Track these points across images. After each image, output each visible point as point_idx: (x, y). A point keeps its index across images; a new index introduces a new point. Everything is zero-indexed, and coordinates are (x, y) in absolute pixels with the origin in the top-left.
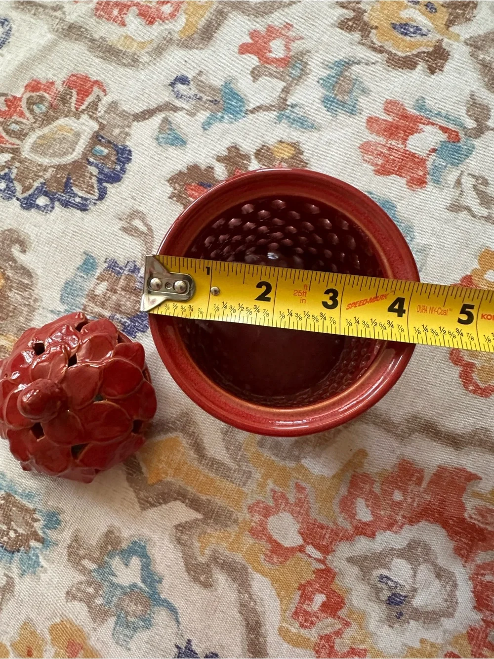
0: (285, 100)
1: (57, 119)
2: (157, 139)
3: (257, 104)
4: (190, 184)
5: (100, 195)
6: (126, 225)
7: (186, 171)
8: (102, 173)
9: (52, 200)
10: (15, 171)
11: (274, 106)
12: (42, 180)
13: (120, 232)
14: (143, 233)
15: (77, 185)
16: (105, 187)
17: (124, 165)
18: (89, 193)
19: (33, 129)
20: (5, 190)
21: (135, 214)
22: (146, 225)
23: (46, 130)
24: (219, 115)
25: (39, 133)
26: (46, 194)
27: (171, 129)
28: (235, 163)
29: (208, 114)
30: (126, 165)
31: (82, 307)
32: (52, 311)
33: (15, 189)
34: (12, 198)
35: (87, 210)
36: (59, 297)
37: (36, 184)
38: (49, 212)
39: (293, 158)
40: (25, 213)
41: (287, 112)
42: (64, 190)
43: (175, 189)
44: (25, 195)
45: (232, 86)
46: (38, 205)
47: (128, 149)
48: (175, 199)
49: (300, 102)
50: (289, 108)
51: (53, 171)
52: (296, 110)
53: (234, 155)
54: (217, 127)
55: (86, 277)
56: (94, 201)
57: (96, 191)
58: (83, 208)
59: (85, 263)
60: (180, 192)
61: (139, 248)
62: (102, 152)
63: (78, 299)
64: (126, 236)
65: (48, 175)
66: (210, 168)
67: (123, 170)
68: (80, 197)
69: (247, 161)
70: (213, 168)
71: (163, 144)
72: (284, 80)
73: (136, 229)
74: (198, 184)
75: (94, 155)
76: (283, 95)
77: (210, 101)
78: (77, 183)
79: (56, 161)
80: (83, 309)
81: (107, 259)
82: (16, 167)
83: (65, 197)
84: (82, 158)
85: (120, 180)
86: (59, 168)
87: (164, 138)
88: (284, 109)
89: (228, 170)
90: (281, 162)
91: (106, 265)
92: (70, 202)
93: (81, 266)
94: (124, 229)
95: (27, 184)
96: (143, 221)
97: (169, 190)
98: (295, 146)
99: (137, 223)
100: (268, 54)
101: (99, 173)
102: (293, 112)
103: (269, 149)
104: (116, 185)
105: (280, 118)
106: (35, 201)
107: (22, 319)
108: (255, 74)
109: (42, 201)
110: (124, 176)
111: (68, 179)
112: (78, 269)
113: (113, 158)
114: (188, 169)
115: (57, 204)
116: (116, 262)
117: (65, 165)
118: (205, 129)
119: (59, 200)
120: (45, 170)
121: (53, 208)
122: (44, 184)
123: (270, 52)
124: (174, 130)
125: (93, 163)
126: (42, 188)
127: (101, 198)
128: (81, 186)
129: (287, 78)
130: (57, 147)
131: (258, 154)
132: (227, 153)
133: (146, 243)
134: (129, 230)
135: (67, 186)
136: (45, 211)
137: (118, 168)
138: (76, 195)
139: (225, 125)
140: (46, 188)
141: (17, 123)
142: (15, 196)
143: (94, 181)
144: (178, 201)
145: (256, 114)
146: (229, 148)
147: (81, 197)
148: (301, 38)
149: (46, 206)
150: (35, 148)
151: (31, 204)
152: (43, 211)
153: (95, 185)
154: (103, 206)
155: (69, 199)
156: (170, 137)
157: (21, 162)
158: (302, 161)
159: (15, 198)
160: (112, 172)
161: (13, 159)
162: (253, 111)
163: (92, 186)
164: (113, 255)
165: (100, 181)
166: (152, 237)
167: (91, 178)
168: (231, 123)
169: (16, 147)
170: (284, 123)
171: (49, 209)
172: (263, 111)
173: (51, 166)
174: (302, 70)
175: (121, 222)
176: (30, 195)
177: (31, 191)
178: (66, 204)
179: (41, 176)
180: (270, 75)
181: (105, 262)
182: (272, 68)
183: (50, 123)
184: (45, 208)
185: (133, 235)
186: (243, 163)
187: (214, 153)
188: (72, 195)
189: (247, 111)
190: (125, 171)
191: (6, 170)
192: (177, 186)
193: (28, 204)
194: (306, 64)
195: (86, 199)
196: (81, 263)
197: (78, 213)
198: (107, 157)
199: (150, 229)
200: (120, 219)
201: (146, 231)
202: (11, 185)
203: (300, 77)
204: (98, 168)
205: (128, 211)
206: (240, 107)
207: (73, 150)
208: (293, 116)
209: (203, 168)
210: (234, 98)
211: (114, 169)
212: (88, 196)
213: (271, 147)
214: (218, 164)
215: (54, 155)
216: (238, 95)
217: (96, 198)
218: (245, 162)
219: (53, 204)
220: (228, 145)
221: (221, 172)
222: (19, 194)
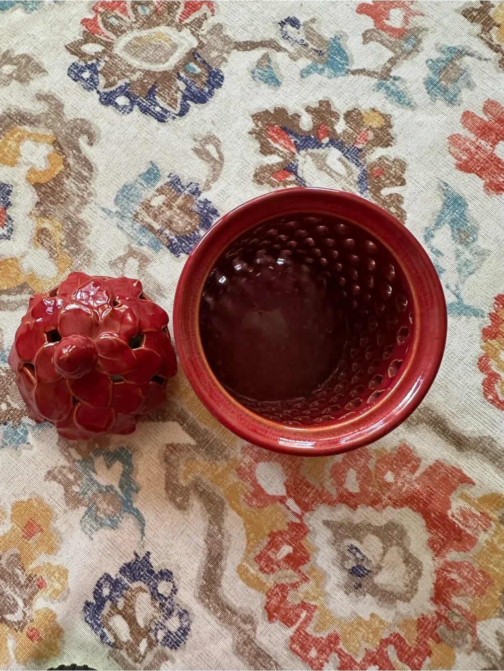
0: (390, 70)
1: (158, 25)
2: (253, 73)
3: (360, 67)
4: (273, 126)
5: (181, 111)
6: (200, 147)
7: (272, 112)
8: (189, 91)
9: (132, 103)
10: (103, 64)
11: (377, 73)
12: (127, 81)
13: (191, 153)
14: (213, 159)
15: (161, 95)
16: (188, 104)
17: (213, 89)
18: (171, 106)
19: (132, 29)
20: (88, 79)
21: (210, 139)
22: (219, 152)
23: (144, 33)
24: (320, 66)
25: (136, 33)
26: (128, 95)
27: (269, 67)
28: (322, 118)
29: (310, 62)
30: (215, 89)
31: (135, 213)
32: (103, 209)
33: (98, 82)
34: (92, 90)
35: (164, 122)
36: (114, 197)
37: (121, 83)
38: (126, 113)
39: (381, 129)
40: (103, 108)
41: (388, 83)
42: (147, 97)
43: (257, 126)
44: (106, 90)
45: (341, 42)
46: (116, 104)
47: (221, 74)
48: (254, 135)
49: (403, 76)
50: (391, 80)
51: (141, 75)
52: (397, 83)
53: (324, 109)
54: (315, 77)
55: (145, 185)
56: (173, 115)
57: (179, 106)
58: (161, 118)
59: (148, 172)
60: (261, 130)
61: (206, 172)
62: (194, 70)
63: (133, 204)
64: (195, 157)
65: (135, 77)
66: (297, 116)
67: (211, 93)
68: (161, 107)
69: (335, 119)
70: (299, 116)
71: (257, 79)
72: (394, 51)
73: (208, 154)
74: (281, 128)
75: (186, 71)
76: (388, 65)
77: (315, 50)
78: (161, 93)
79: (146, 66)
80: (135, 216)
81: (171, 174)
82: (105, 61)
83: (146, 103)
84: (174, 71)
85: (206, 102)
86: (148, 73)
87: (260, 74)
88: (385, 79)
89: (314, 123)
90: (368, 130)
91: (169, 180)
92: (150, 110)
93: (144, 174)
94: (196, 151)
95: (111, 80)
96: (217, 148)
97: (251, 125)
98: (387, 118)
99: (211, 148)
100: (385, 21)
101: (186, 89)
102: (393, 84)
103: (360, 114)
104: (199, 105)
105: (379, 87)
106: (115, 99)
107: (71, 208)
108: (367, 37)
109: (122, 100)
110: (210, 99)
111: (154, 87)
112: (140, 176)
113: (204, 79)
114: (275, 110)
115: (136, 107)
116: (179, 180)
117: (155, 73)
118: (302, 77)
119: (139, 104)
120: (133, 72)
121: (131, 110)
122: (129, 85)
123: (388, 19)
124: (272, 69)
125: (182, 78)
126: (125, 89)
127: (182, 114)
128: (164, 97)
129: (397, 50)
130: (151, 53)
131: (348, 115)
132: (318, 106)
133: (214, 170)
134: (200, 153)
135: (151, 93)
136: (122, 111)
137: (207, 90)
138: (157, 104)
139: (323, 78)
140: (129, 89)
141: (117, 17)
142: (96, 89)
143: (179, 95)
144: (256, 138)
145: (357, 76)
146: (321, 101)
147: (162, 108)
148: (422, 15)
149: (125, 106)
150: (128, 48)
151: (110, 101)
152: (120, 111)
153: (179, 101)
154: (180, 122)
155: (149, 106)
156: (266, 74)
157: (110, 57)
158: (389, 134)
159: (95, 90)
160: (200, 93)
161: (104, 52)
162: (354, 73)
163: (176, 100)
164: (178, 172)
165: (185, 97)
166: (222, 165)
167: (176, 92)
168: (329, 78)
169: (110, 41)
170: (382, 93)
171: (127, 110)
172: (365, 75)
173: (139, 70)
174: (414, 46)
175: (194, 142)
176: (111, 92)
177: (112, 89)
178: (145, 110)
179: (127, 77)
180: (382, 42)
181: (168, 177)
182: (385, 35)
183: (150, 28)
184: (123, 109)
185: (203, 159)
186: (330, 120)
187: (304, 102)
188: (154, 104)
189: (349, 70)
190: (212, 95)
191: (94, 61)
192: (259, 123)
193: (108, 100)
194: (420, 41)
195: (166, 111)
196: (145, 171)
197: (154, 122)
198: (198, 76)
199: (221, 157)
200: (195, 140)
201: (217, 159)
202: (96, 76)
203: (410, 53)
204: (186, 84)
205: (204, 134)
206: (343, 65)
207: (167, 60)
208: (393, 88)
209: (290, 114)
210: (340, 55)
211: (202, 90)
212: (169, 108)
213: (362, 112)
214: (306, 113)
215: (146, 59)
216: (344, 52)
217: (177, 112)
218: (333, 119)
219: (133, 107)
220: (321, 98)
221: (306, 122)
222: (100, 88)
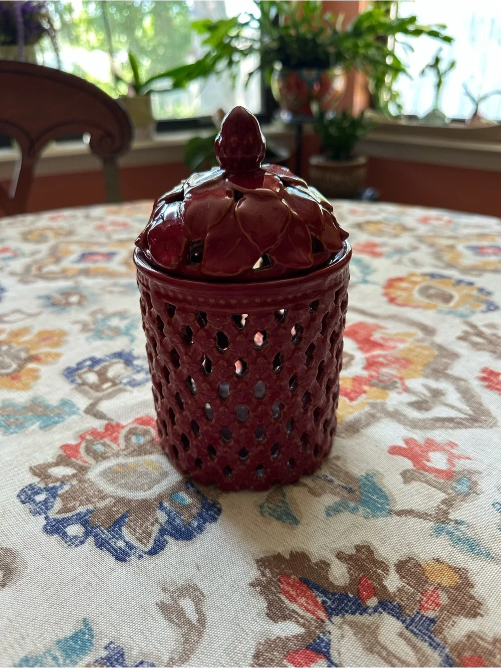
0: (446, 513)
1: (151, 453)
2: (261, 507)
3: (407, 507)
4: (289, 577)
5: (153, 548)
6: (169, 602)
7: (287, 557)
8: (171, 523)
9: (87, 534)
10: (66, 488)
11: (430, 515)
12: (90, 507)
13: (155, 610)
14: (189, 622)
15: (130, 527)
16: (165, 540)
17: (204, 523)
18: (140, 541)
19: (117, 455)
20: (40, 502)
21: (191, 590)
22: (199, 611)
23: (131, 460)
24: (352, 504)
25: (121, 460)
26: (85, 523)
27: (284, 502)
28: (362, 568)
29: (337, 499)
30: (207, 524)
33: (52, 506)
34: (40, 514)
35: (125, 561)
37: (82, 509)
38: (73, 546)
39: (457, 588)
40: (44, 537)
41: (449, 527)
42: (110, 527)
43: (263, 575)
44: (59, 517)
45: (375, 480)
46: (65, 533)
47: (218, 506)
48: (258, 589)
49: (469, 520)
50: (452, 523)
51: (111, 502)
52: (462, 528)
53: (364, 557)
54: (346, 518)
55: (61, 661)
56: (141, 553)
57: (152, 541)
58: (121, 556)
59: (75, 637)
60: (269, 582)
61: (172, 645)
62: (183, 499)
64: (160, 618)
65: (101, 504)
66: (324, 565)
67: (200, 529)
68: (125, 541)
69: (383, 571)
70: (328, 565)
71: (266, 514)
72: (445, 492)
73: (181, 613)
74: (301, 579)
75: (172, 501)
76: (443, 507)
77: (343, 487)
78: (132, 524)
79: (121, 493)
81: (111, 643)
82: (71, 484)
83: (106, 535)
84: (155, 500)
85: (191, 539)
86: (120, 501)
87: (270, 508)
88: (443, 522)
89: (351, 575)
90: (436, 588)
91: (104, 654)
92: (109, 544)
93: (66, 640)
94: (163, 607)
95: (70, 505)
96: (196, 605)
97: (254, 573)
98: (460, 572)
99: (187, 605)
100: (426, 462)
101: (168, 521)
102: (457, 529)
103: (420, 566)
104: (181, 543)
105: (438, 532)
106: (65, 527)
108: (407, 476)
109: (74, 530)
110: (198, 536)
111: (124, 516)
112: (59, 642)
113: (195, 511)
114: (291, 554)
115: (91, 539)
116: (122, 655)
117: (130, 501)
118: (328, 515)
119: (95, 536)
120: (103, 498)
121: (82, 542)
122: (91, 512)
123: (428, 461)
124: (287, 504)
125: (165, 508)
126: (85, 516)
127: (153, 552)
128: (134, 530)
129: (450, 491)
130: (133, 479)
131: (401, 566)
132: (354, 552)
133: (186, 641)
134: (170, 611)
135: (118, 523)
136: (69, 543)
137: (196, 524)
138: (121, 537)
139: (358, 518)
140: (90, 517)
141: (104, 445)
142: (45, 513)
143: (156, 529)
144: (261, 593)
145: (404, 518)
146: (358, 546)
147: (127, 543)
148: (470, 459)
149: (75, 537)
150: (104, 474)
151: (58, 528)
152: (66, 542)
153: (154, 536)
154: (149, 563)
155: (110, 539)
156: (278, 509)
157: (80, 481)
158: (472, 597)
159: (43, 516)
160: (185, 526)
161: (74, 476)
162: (400, 513)
163: (149, 535)
164: (124, 641)
165: (162, 531)
166: (200, 633)
167: (152, 525)
168: (366, 518)
169: (87, 465)
170: (443, 540)
171: (77, 542)
172: (414, 517)
173: (110, 496)
174: (470, 488)
175: (163, 594)
176: (63, 519)
177: (69, 515)
178: (101, 544)
179: (92, 503)
180: (427, 482)
181: (106, 648)
182: (431, 476)
183: (140, 455)
184: (71, 540)
185: (171, 620)
186: (375, 572)
187: (334, 546)
188: (117, 536)
189: (391, 510)
190: (202, 531)
191: (58, 484)
192: (267, 571)
193: (55, 528)
194: (476, 483)
195: (131, 547)
196: (69, 634)
197: (110, 560)
198: (188, 507)
199: (202, 620)
200: (164, 590)
201: (195, 622)
202: (52, 500)
203: (467, 495)
204: (169, 516)
205: (180, 582)
206: (381, 504)
207: (150, 488)
208: (457, 533)
209: (314, 561)
210: (376, 493)
211: (189, 524)
212: (136, 543)
213: (422, 563)
214: (337, 561)
215: (122, 486)
216: (381, 491)
217: (147, 550)
218: (379, 571)
219: (86, 538)
220: (358, 542)
221: (339, 574)
222: (52, 514)
